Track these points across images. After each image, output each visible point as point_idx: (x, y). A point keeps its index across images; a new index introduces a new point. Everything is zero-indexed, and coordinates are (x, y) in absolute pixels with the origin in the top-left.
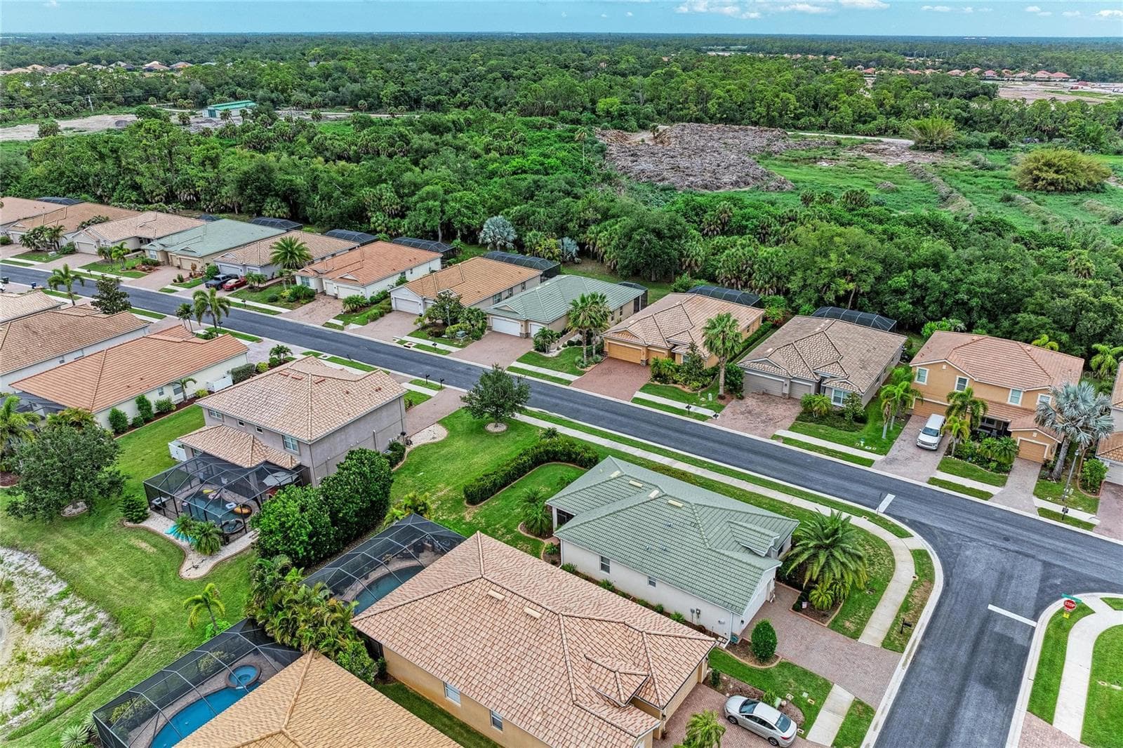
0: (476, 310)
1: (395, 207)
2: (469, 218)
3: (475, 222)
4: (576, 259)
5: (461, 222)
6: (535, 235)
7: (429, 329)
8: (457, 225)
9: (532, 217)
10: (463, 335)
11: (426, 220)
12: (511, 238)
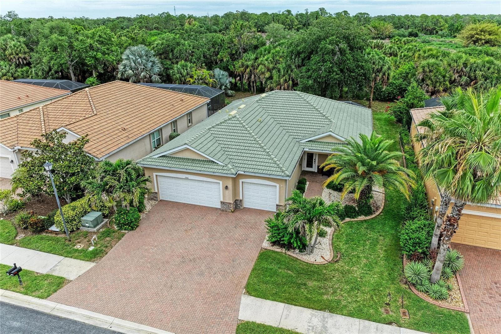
0: (121, 165)
1: (22, 56)
2: (104, 53)
3: (111, 58)
4: (230, 92)
5: (95, 58)
6: (183, 66)
7: (23, 214)
8: (89, 61)
9: (178, 48)
10: (96, 222)
11: (52, 58)
12: (156, 70)
